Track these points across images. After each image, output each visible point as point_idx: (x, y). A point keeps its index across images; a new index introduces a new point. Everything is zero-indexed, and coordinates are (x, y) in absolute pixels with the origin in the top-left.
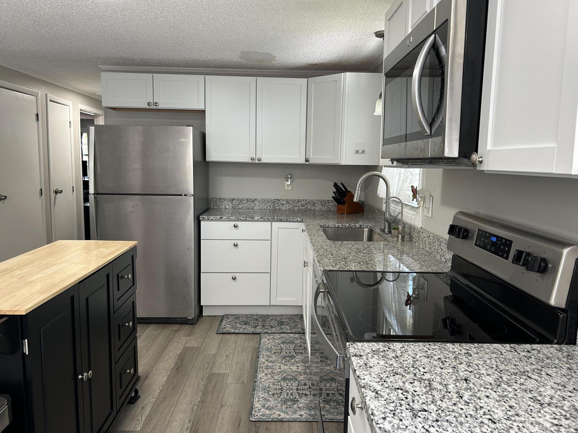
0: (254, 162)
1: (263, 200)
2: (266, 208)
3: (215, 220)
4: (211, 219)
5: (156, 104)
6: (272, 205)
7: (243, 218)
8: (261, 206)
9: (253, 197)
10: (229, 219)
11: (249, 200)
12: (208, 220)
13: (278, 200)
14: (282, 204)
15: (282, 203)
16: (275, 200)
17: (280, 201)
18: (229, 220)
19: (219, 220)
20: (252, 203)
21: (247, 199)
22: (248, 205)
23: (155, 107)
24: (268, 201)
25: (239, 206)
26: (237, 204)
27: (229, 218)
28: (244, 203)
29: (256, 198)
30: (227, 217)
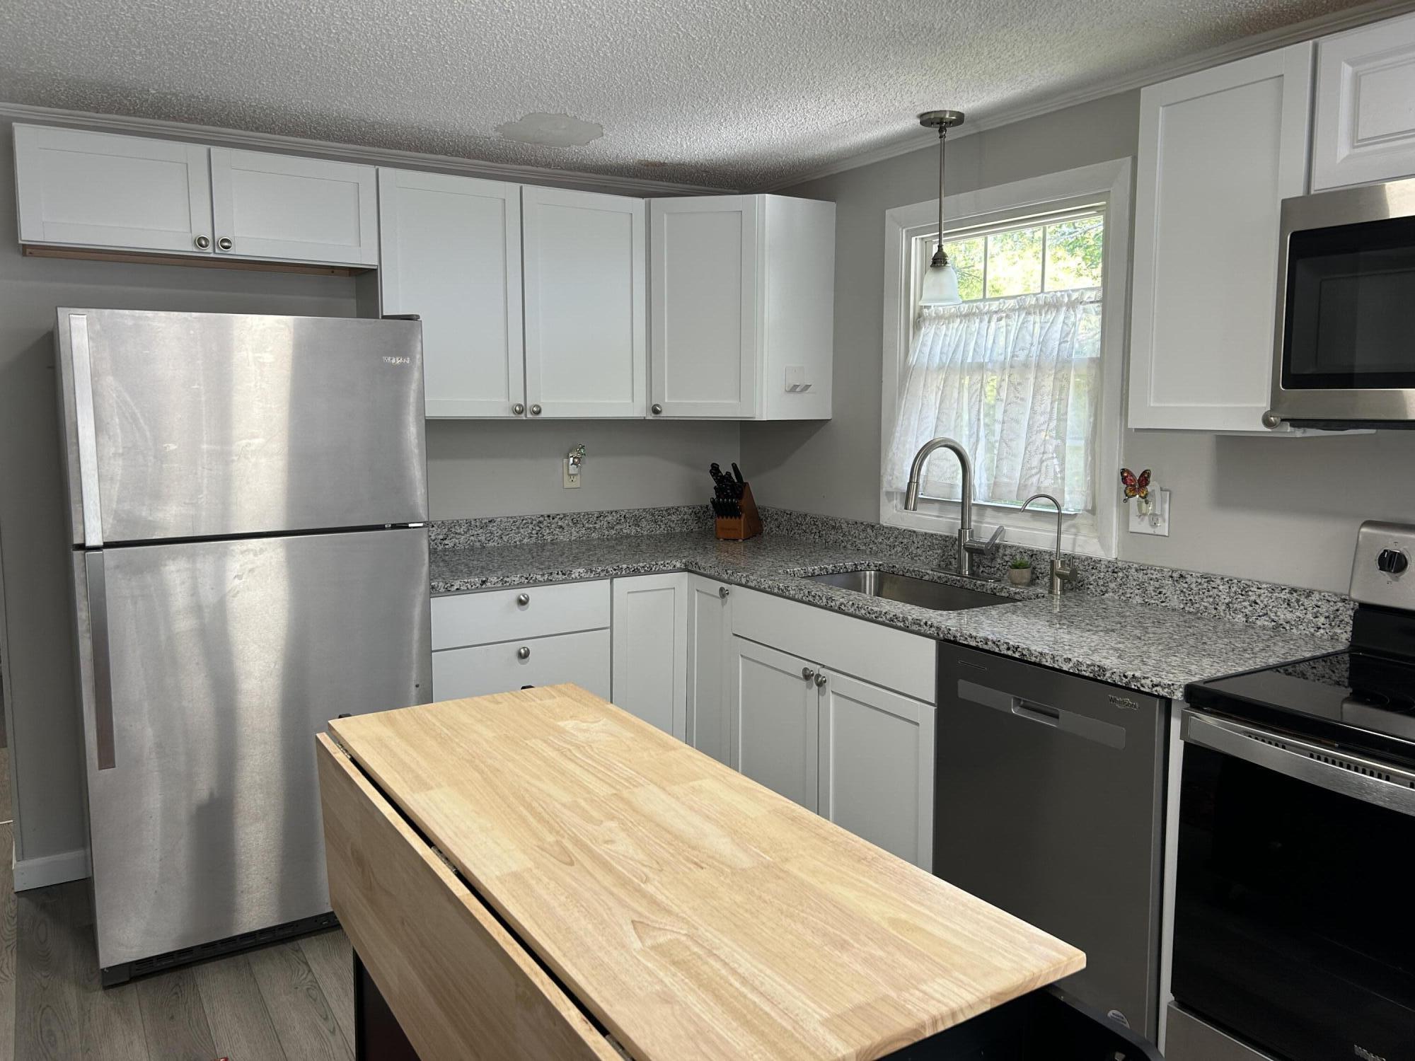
0: (522, 417)
1: (512, 521)
2: (520, 541)
3: (468, 591)
4: (455, 588)
5: (226, 244)
6: (534, 532)
7: (543, 575)
8: (505, 538)
9: (486, 514)
10: (506, 582)
11: (473, 523)
12: (448, 591)
13: (549, 516)
14: (561, 527)
15: (560, 524)
16: (541, 519)
17: (556, 520)
18: (505, 585)
19: (477, 590)
20: (481, 531)
21: (469, 522)
22: (472, 538)
23: (219, 253)
24: (524, 522)
25: (446, 542)
26: (441, 537)
27: (505, 579)
28: (460, 534)
29: (491, 516)
30: (498, 578)
